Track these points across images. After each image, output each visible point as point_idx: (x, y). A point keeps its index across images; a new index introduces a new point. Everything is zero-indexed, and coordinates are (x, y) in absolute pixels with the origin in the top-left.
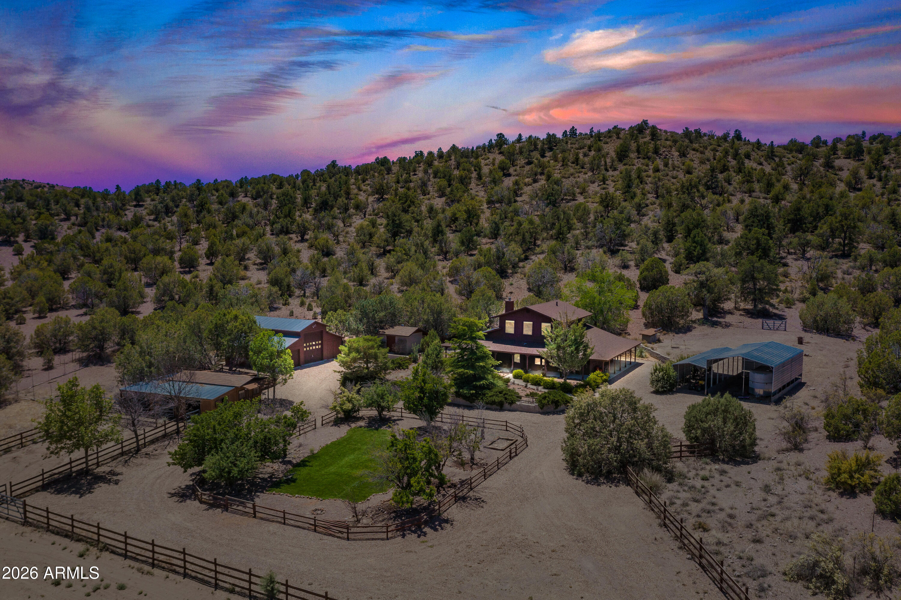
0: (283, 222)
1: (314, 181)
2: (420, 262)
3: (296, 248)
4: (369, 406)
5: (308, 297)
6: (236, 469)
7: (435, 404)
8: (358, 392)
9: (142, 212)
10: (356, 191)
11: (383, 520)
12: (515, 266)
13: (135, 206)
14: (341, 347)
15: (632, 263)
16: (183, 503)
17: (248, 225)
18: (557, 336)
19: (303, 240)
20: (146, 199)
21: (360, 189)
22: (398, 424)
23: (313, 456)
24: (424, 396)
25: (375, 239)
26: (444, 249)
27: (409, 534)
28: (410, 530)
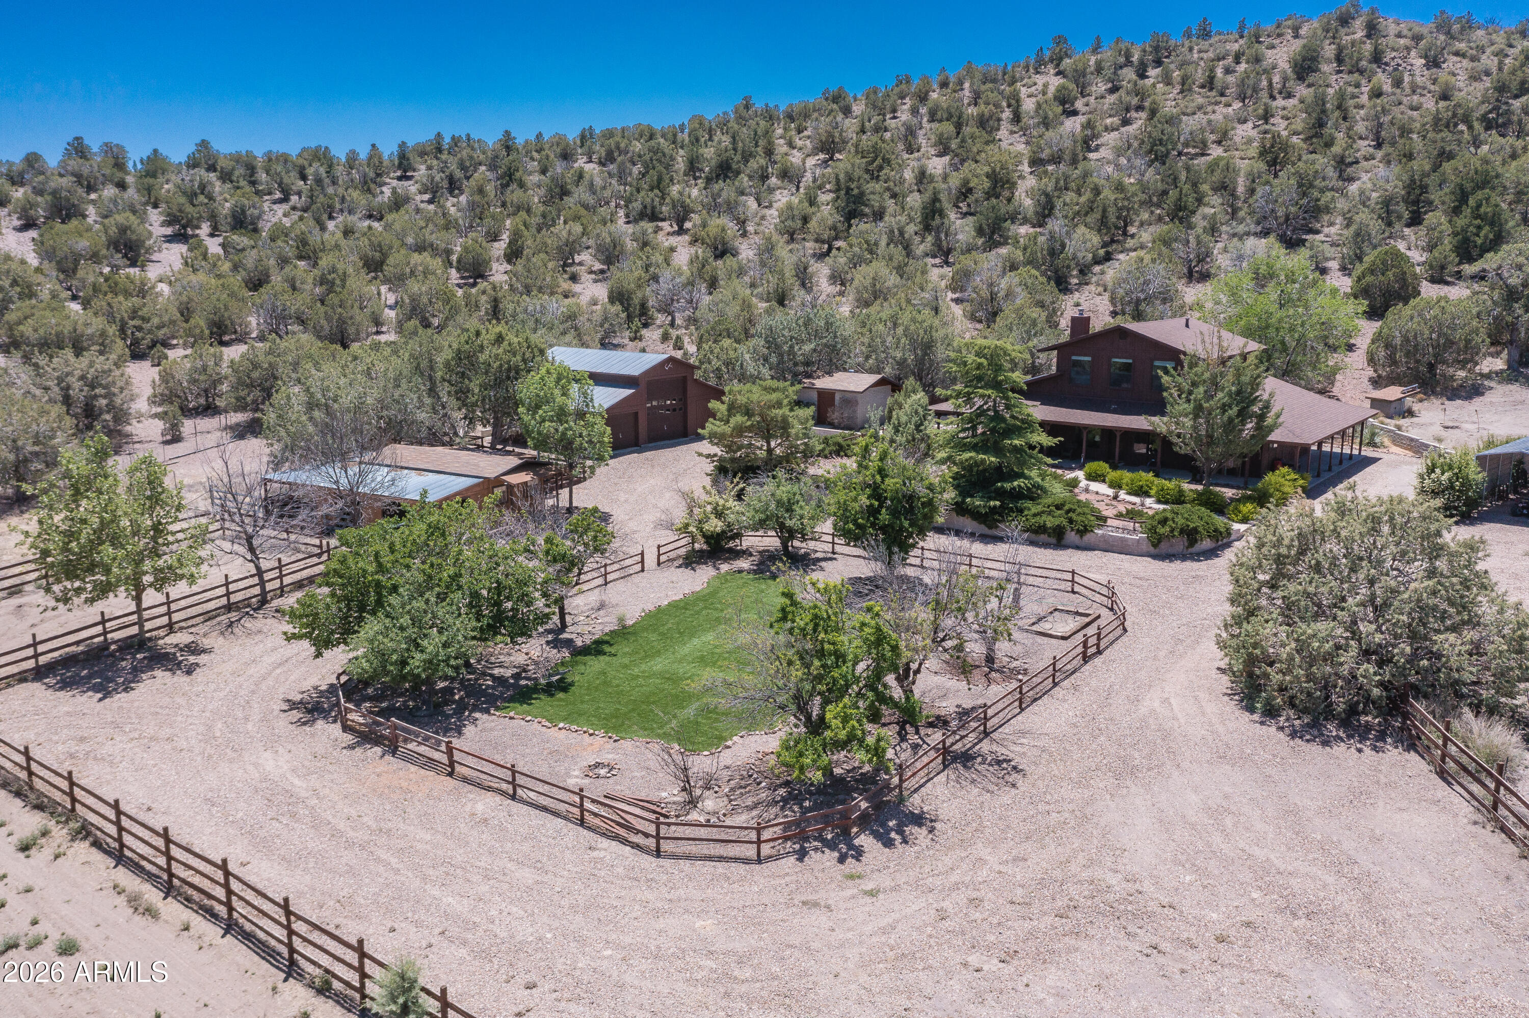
0: (647, 197)
1: (711, 132)
2: (895, 264)
3: (666, 244)
4: (761, 524)
5: (679, 327)
6: (418, 656)
7: (906, 524)
8: (739, 496)
9: (412, 188)
10: (785, 149)
11: (755, 806)
12: (1084, 271)
13: (400, 179)
14: (713, 404)
15: (1334, 265)
16: (307, 728)
17: (586, 207)
18: (1194, 384)
19: (681, 231)
20: (417, 166)
21: (791, 145)
22: (822, 569)
23: (623, 632)
24: (881, 506)
25: (813, 224)
26: (944, 244)
27: (816, 849)
28: (820, 838)
